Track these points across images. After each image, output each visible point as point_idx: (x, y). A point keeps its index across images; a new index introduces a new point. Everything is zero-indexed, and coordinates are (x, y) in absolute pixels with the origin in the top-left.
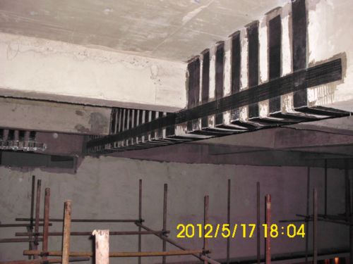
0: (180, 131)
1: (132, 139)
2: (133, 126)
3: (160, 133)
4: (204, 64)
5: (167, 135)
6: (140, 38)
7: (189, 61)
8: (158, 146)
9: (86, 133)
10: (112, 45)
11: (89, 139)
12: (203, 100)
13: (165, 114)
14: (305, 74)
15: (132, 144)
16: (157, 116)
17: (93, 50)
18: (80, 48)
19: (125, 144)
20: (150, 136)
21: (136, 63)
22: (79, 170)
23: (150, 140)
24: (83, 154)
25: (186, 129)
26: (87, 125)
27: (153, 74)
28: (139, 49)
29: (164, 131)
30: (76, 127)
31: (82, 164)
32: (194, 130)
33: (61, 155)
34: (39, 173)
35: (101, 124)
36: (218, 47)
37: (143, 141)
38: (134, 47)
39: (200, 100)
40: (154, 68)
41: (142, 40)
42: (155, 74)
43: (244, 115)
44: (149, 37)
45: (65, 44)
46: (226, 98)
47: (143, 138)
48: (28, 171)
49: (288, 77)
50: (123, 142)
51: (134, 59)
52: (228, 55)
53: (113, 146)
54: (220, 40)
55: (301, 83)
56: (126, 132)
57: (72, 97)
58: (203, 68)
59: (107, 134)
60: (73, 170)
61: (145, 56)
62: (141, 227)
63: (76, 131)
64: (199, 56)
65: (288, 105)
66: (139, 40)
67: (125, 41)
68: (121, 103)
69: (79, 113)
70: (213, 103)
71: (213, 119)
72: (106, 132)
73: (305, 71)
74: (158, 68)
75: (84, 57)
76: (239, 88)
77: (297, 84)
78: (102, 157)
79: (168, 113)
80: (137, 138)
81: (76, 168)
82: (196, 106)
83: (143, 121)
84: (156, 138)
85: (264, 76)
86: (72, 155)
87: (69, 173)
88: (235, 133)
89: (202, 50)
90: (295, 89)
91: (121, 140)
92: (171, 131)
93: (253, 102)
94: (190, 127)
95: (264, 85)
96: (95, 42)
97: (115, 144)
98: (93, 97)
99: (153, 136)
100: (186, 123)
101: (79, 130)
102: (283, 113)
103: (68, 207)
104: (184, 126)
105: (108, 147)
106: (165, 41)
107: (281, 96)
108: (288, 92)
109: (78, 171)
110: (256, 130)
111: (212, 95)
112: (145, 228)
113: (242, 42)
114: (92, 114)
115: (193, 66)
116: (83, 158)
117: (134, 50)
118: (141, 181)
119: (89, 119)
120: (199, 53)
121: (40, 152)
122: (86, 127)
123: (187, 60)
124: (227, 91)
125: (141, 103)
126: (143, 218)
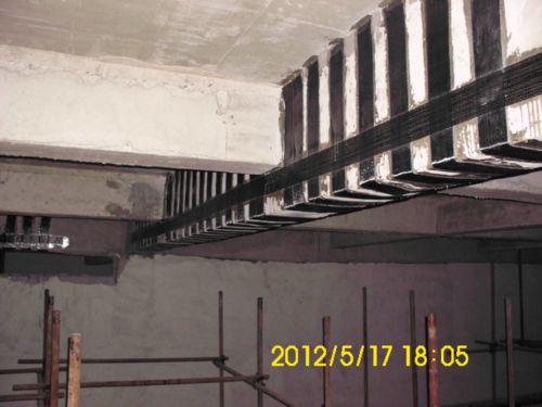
0: (273, 206)
1: (198, 224)
2: (198, 203)
3: (240, 212)
4: (309, 85)
5: (251, 214)
6: (192, 39)
7: (283, 82)
8: (241, 235)
9: (124, 216)
10: (144, 55)
11: (135, 228)
12: (309, 147)
13: (247, 178)
14: (501, 79)
15: (198, 233)
16: (235, 183)
17: (112, 67)
18: (89, 63)
19: (186, 234)
20: (224, 218)
21: (190, 87)
22: (121, 278)
23: (224, 225)
24: (128, 253)
25: (282, 202)
26: (126, 204)
27: (220, 106)
28: (192, 62)
29: (247, 208)
30: (108, 208)
31: (126, 269)
32: (295, 203)
33: (93, 255)
34: (56, 285)
35: (148, 201)
36: (332, 51)
37: (214, 228)
38: (183, 58)
39: (305, 148)
40: (222, 95)
41: (196, 44)
42: (225, 105)
43: (383, 170)
44: (208, 35)
45: (61, 56)
46: (350, 140)
47: (214, 221)
48: (38, 282)
49: (466, 89)
50: (183, 230)
51: (187, 81)
52: (351, 62)
53: (168, 238)
54: (335, 37)
55: (493, 99)
56: (188, 213)
57: (75, 151)
58: (309, 91)
59: (160, 218)
60: (111, 279)
61: (206, 75)
62: (223, 368)
63: (108, 215)
64: (299, 71)
65: (467, 143)
66: (191, 43)
67: (166, 47)
68: (164, 158)
69: (111, 184)
70: (327, 150)
71: (327, 180)
72: (158, 214)
73: (500, 73)
74: (230, 96)
75: (96, 78)
76: (372, 120)
77: (484, 101)
78: (158, 257)
79: (252, 176)
80: (205, 223)
81: (117, 276)
82: (297, 160)
83: (214, 194)
84: (234, 221)
85: (418, 93)
86: (110, 255)
87: (106, 283)
88: (370, 206)
89: (305, 60)
90: (480, 110)
91: (181, 226)
92: (257, 208)
93: (399, 145)
94: (288, 199)
95: (420, 109)
96: (114, 49)
97: (172, 233)
98: (112, 149)
99: (229, 217)
100: (282, 191)
101: (112, 213)
102: (459, 160)
103: (75, 347)
104: (278, 198)
105: (162, 239)
106: (238, 43)
107: (454, 127)
108: (467, 117)
109: (119, 280)
110: (407, 199)
111: (324, 138)
112: (229, 371)
113: (375, 37)
114: (134, 185)
115: (291, 90)
116: (128, 258)
117: (185, 64)
118: (221, 293)
119: (128, 194)
120: (299, 65)
121: (59, 251)
122: (124, 208)
123: (280, 79)
124: (351, 128)
125: (200, 157)
126: (226, 354)
